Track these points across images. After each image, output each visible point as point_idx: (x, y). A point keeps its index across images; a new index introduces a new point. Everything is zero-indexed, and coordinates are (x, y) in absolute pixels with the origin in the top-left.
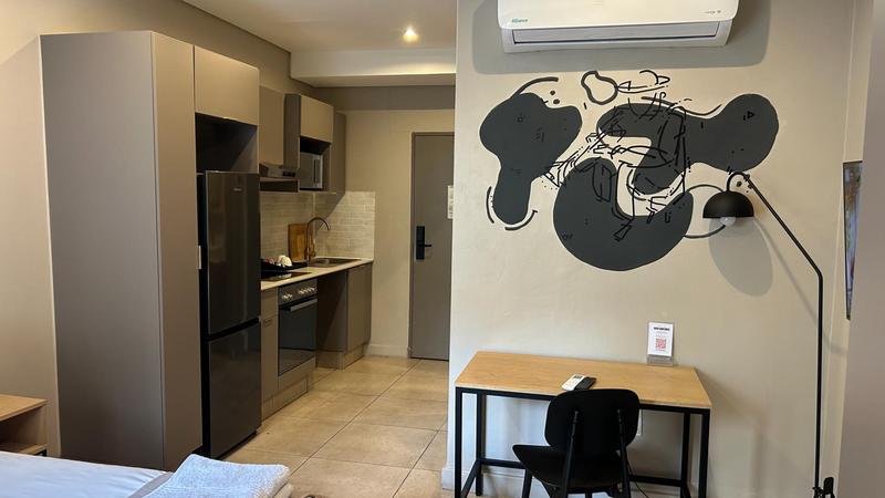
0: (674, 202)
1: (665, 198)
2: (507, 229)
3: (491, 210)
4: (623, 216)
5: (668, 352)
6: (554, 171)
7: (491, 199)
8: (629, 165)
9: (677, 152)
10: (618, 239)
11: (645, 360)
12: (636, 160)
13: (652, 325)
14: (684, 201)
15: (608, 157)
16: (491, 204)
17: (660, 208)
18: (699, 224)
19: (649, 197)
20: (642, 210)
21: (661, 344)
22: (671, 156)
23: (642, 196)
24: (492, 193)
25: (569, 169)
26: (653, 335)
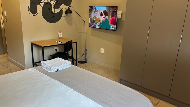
0: (60, 11)
1: (59, 10)
2: (33, 15)
3: (29, 11)
4: (53, 13)
5: (61, 36)
6: (41, 3)
7: (29, 9)
8: (53, 4)
9: (60, 2)
10: (53, 17)
11: (58, 38)
12: (54, 3)
13: (59, 32)
14: (61, 11)
15: (50, 2)
16: (29, 10)
17: (58, 12)
18: (64, 14)
19: (56, 10)
20: (56, 12)
21: (60, 35)
22: (59, 3)
23: (56, 9)
24: (29, 8)
25: (44, 3)
26: (59, 34)
